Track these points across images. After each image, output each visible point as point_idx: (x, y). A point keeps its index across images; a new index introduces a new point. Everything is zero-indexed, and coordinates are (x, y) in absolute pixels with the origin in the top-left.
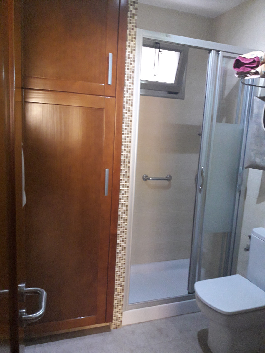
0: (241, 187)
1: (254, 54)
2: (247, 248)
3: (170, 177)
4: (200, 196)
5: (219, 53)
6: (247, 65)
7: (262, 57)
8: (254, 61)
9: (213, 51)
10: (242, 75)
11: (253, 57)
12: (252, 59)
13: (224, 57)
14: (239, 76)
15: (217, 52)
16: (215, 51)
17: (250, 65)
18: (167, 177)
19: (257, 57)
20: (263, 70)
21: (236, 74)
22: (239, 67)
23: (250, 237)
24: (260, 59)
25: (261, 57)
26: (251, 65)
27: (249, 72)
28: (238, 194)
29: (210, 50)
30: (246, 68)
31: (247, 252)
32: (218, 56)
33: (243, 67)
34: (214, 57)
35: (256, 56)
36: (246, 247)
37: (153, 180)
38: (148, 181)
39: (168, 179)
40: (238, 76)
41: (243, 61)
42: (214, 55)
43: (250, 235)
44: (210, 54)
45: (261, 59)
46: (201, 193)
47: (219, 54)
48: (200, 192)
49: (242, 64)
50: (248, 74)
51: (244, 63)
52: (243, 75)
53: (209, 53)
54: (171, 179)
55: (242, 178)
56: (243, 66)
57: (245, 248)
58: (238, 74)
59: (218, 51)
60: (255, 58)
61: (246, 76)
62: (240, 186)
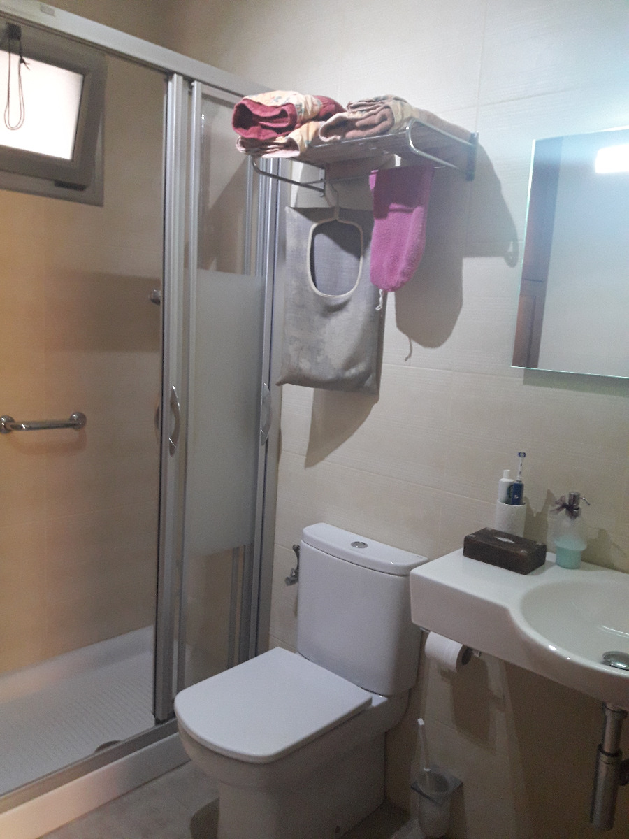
0: (268, 432)
1: (280, 98)
2: (292, 576)
3: (82, 417)
4: (171, 462)
5: (193, 84)
6: (266, 121)
7: (301, 105)
8: (283, 114)
9: (175, 75)
10: (256, 147)
11: (279, 104)
12: (277, 107)
13: (205, 97)
14: (246, 151)
15: (187, 83)
16: (181, 78)
17: (273, 122)
18: (72, 418)
19: (290, 104)
20: (305, 139)
21: (239, 144)
22: (246, 127)
23: (297, 549)
24: (297, 111)
25: (298, 104)
26: (276, 122)
27: (271, 142)
28: (262, 449)
29: (168, 74)
30: (264, 131)
31: (293, 586)
32: (190, 94)
33: (257, 128)
34: (180, 94)
35: (287, 102)
36: (289, 576)
37: (30, 429)
38: (16, 433)
39: (77, 424)
40: (243, 149)
41: (257, 112)
42: (181, 86)
43: (297, 544)
44: (170, 84)
45: (299, 110)
46: (174, 456)
47: (191, 87)
48: (172, 454)
49: (254, 119)
50: (269, 147)
51: (257, 116)
52: (256, 149)
53: (167, 81)
54: (84, 424)
55: (269, 409)
56: (255, 124)
57: (287, 579)
58: (243, 144)
59: (189, 80)
60: (283, 105)
61: (264, 151)
62: (267, 428)
